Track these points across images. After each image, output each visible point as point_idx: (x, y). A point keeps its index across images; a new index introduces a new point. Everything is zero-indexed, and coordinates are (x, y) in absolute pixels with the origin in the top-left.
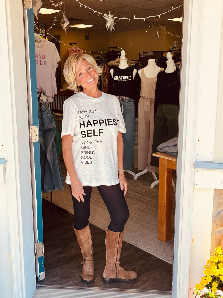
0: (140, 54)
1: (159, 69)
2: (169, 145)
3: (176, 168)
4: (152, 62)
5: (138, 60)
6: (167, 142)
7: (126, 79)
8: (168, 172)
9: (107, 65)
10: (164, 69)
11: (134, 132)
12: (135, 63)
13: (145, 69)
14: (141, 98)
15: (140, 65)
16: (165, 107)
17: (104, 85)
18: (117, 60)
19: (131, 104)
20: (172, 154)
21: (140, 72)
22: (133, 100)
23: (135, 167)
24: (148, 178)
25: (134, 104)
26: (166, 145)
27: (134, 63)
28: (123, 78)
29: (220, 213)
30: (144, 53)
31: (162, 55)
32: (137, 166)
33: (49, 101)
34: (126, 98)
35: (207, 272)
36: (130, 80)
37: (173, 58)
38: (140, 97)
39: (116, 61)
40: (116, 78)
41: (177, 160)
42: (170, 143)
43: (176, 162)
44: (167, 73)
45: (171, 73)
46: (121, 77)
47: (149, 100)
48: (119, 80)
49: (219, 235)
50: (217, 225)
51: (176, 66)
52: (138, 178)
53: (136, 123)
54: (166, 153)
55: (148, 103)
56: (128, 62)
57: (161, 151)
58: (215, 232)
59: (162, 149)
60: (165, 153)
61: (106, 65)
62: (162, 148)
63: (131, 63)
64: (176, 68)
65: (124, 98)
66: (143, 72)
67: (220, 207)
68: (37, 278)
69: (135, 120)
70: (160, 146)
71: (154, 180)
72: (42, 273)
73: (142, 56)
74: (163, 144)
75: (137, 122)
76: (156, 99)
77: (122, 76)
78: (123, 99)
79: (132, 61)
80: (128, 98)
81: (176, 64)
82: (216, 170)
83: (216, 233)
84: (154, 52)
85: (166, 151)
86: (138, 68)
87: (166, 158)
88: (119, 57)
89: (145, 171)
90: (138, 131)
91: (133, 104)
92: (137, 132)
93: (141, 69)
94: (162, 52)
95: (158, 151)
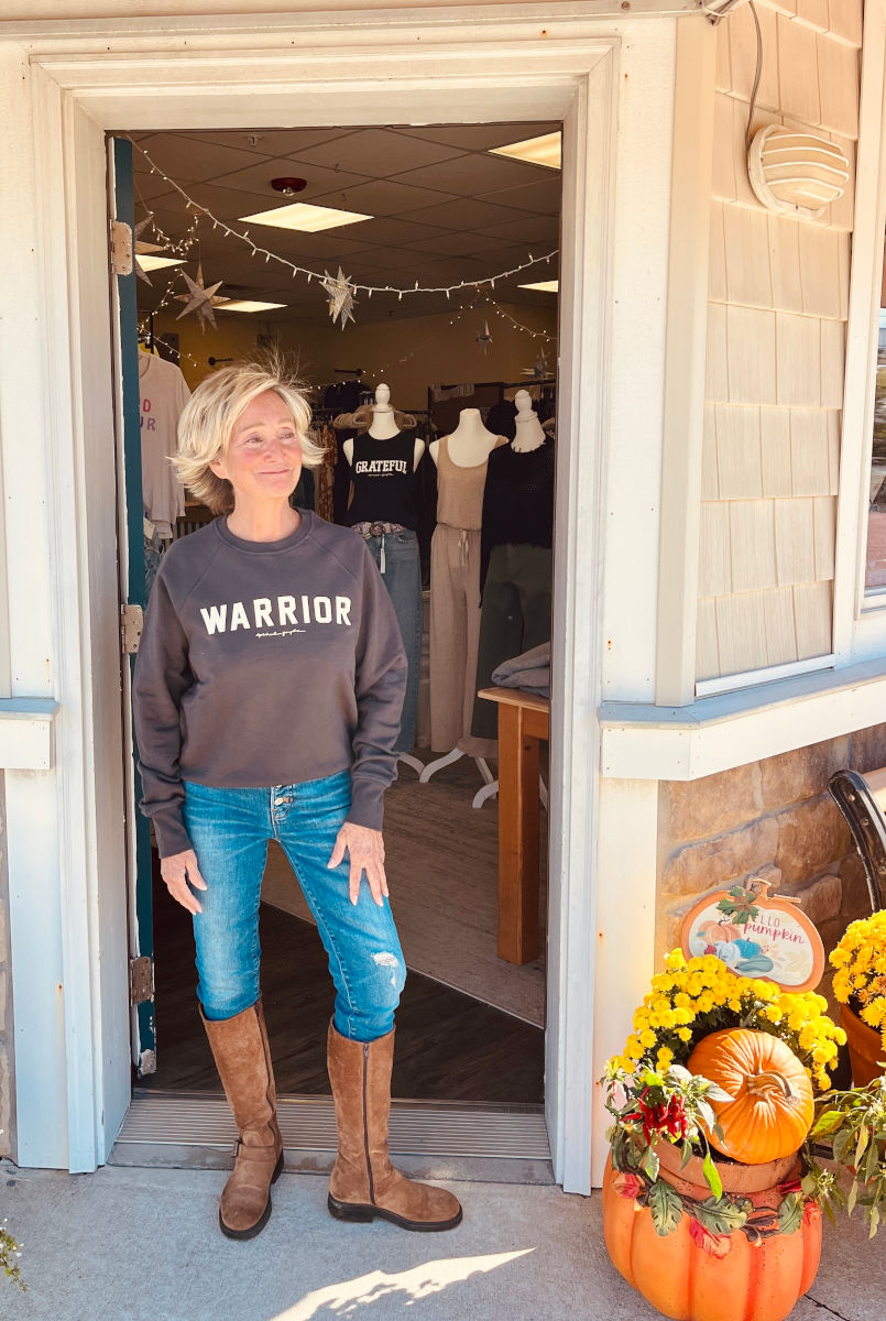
0: (430, 392)
1: (491, 440)
2: (526, 665)
3: (549, 734)
4: (470, 417)
5: (426, 413)
6: (522, 656)
7: (391, 470)
8: (526, 749)
9: (330, 428)
10: (507, 441)
11: (417, 632)
12: (419, 423)
13: (451, 439)
14: (438, 527)
15: (434, 427)
16: (512, 555)
17: (320, 489)
18: (360, 412)
19: (408, 546)
20: (535, 691)
21: (434, 448)
22: (414, 534)
23: (422, 745)
24: (462, 778)
25: (417, 546)
26: (519, 666)
27: (413, 421)
28: (382, 466)
29: (677, 854)
30: (444, 388)
31: (502, 395)
32: (430, 740)
33: (161, 537)
34: (394, 527)
35: (642, 1019)
36: (404, 472)
37: (535, 407)
38: (436, 523)
39: (356, 415)
40: (362, 467)
41: (550, 711)
42: (530, 658)
43: (549, 715)
44: (517, 451)
45: (531, 452)
46: (376, 466)
47: (464, 534)
48: (372, 473)
49: (677, 919)
50: (670, 890)
51: (544, 430)
52: (435, 777)
53: (424, 606)
54: (518, 690)
55: (459, 544)
56: (396, 416)
57: (503, 683)
58: (666, 910)
59: (507, 677)
60: (517, 688)
61: (326, 427)
62: (506, 673)
63: (405, 421)
64: (544, 437)
65: (387, 526)
66: (444, 449)
67: (677, 837)
68: (134, 1069)
69: (420, 595)
70: (500, 671)
71: (483, 784)
72: (148, 1051)
73: (439, 396)
74: (509, 662)
75: (427, 601)
76: (484, 530)
77: (380, 462)
78: (383, 532)
79: (408, 415)
80: (398, 528)
81: (547, 422)
82: (661, 726)
83: (669, 912)
84: (476, 386)
85: (519, 683)
86: (428, 437)
87: (521, 704)
88: (366, 401)
89: (455, 755)
90: (429, 628)
91: (413, 545)
92: (428, 633)
93: (439, 438)
94: (502, 386)
95: (494, 685)
